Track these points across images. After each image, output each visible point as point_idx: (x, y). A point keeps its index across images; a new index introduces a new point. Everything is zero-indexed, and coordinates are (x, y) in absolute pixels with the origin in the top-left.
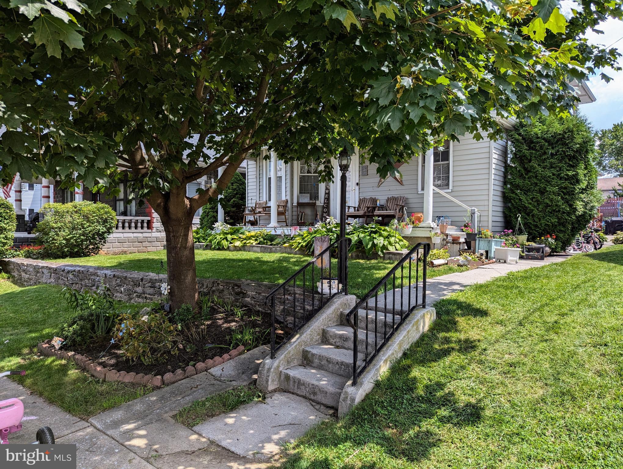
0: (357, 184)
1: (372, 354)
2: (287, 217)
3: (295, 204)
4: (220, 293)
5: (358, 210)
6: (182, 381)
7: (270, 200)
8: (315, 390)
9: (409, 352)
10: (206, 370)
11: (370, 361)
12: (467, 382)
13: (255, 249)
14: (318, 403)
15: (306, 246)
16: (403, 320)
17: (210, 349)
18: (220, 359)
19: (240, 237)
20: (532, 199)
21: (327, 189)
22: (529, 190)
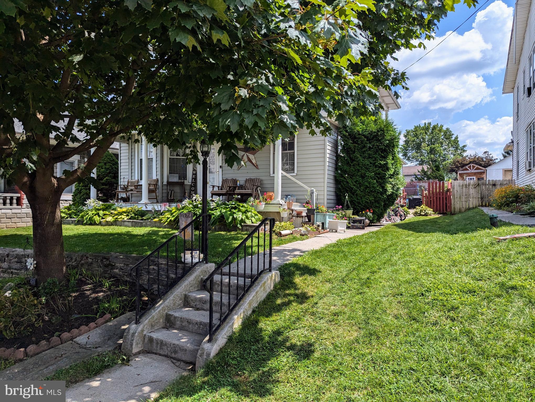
0: (221, 167)
1: (226, 314)
2: (157, 194)
3: (165, 183)
4: (88, 265)
5: (221, 189)
6: (47, 352)
7: (141, 179)
8: (176, 349)
9: (257, 310)
10: (72, 340)
11: (224, 319)
12: (302, 330)
13: (126, 223)
14: (179, 360)
15: (175, 220)
16: (253, 283)
17: (77, 319)
18: (86, 328)
19: (112, 213)
20: (356, 182)
21: (194, 170)
22: (353, 175)
